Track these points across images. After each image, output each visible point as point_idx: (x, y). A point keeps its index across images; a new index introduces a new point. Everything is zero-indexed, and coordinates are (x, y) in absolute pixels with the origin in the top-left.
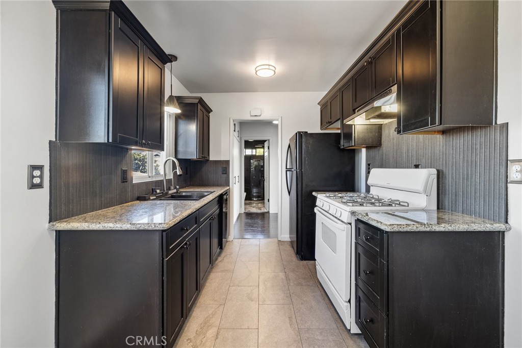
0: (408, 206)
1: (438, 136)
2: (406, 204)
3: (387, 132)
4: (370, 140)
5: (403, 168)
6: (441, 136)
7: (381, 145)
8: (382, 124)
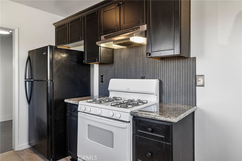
0: (147, 103)
1: (157, 60)
2: (146, 102)
3: (119, 54)
4: (109, 59)
5: (132, 78)
6: (159, 61)
7: (113, 63)
8: (114, 49)
